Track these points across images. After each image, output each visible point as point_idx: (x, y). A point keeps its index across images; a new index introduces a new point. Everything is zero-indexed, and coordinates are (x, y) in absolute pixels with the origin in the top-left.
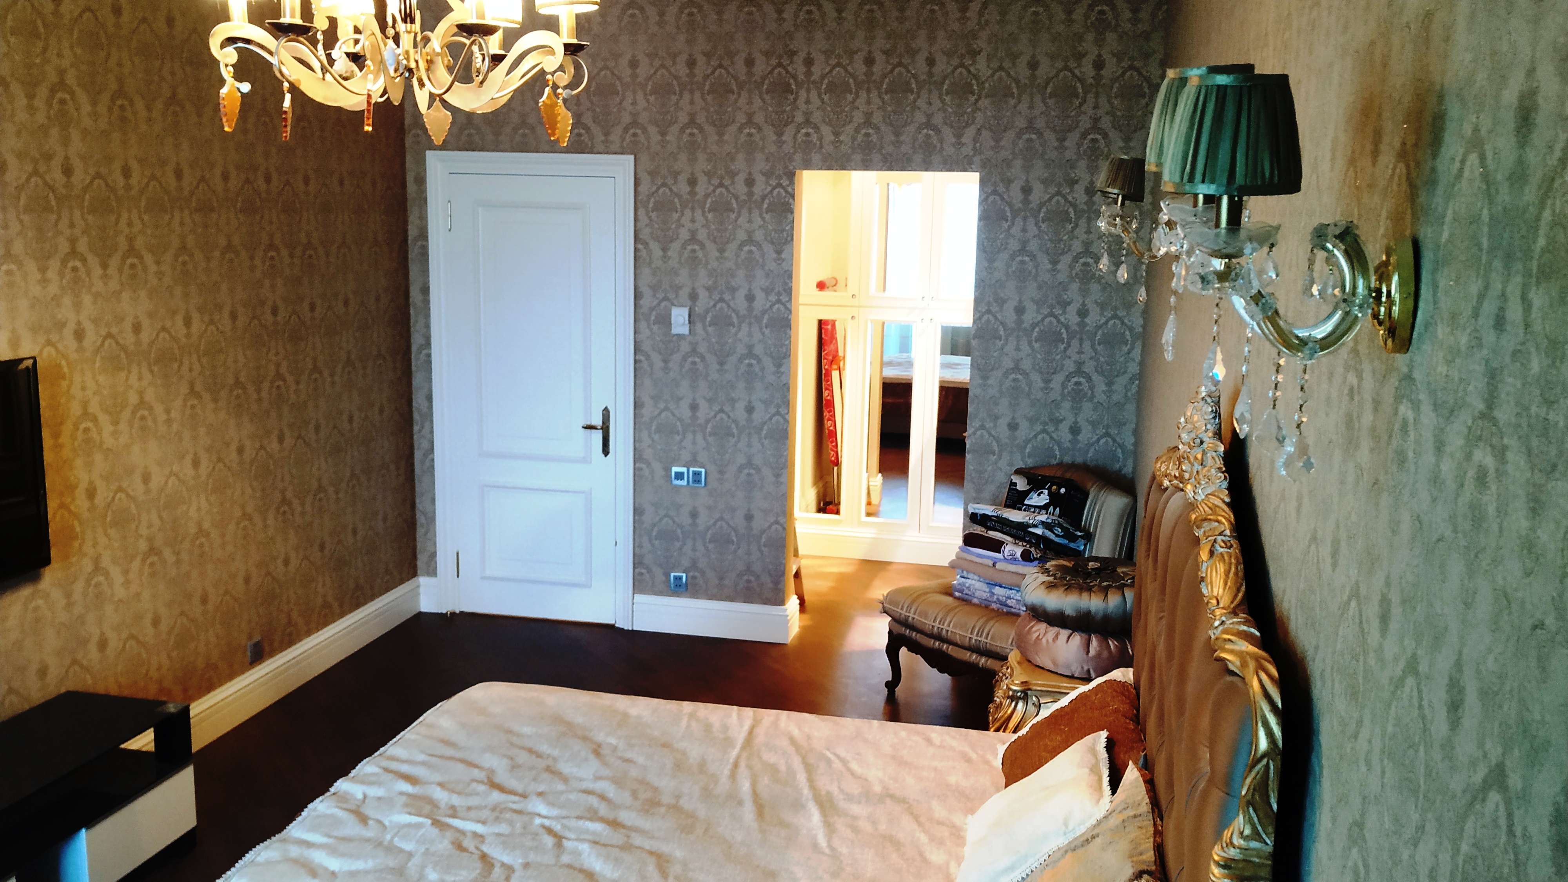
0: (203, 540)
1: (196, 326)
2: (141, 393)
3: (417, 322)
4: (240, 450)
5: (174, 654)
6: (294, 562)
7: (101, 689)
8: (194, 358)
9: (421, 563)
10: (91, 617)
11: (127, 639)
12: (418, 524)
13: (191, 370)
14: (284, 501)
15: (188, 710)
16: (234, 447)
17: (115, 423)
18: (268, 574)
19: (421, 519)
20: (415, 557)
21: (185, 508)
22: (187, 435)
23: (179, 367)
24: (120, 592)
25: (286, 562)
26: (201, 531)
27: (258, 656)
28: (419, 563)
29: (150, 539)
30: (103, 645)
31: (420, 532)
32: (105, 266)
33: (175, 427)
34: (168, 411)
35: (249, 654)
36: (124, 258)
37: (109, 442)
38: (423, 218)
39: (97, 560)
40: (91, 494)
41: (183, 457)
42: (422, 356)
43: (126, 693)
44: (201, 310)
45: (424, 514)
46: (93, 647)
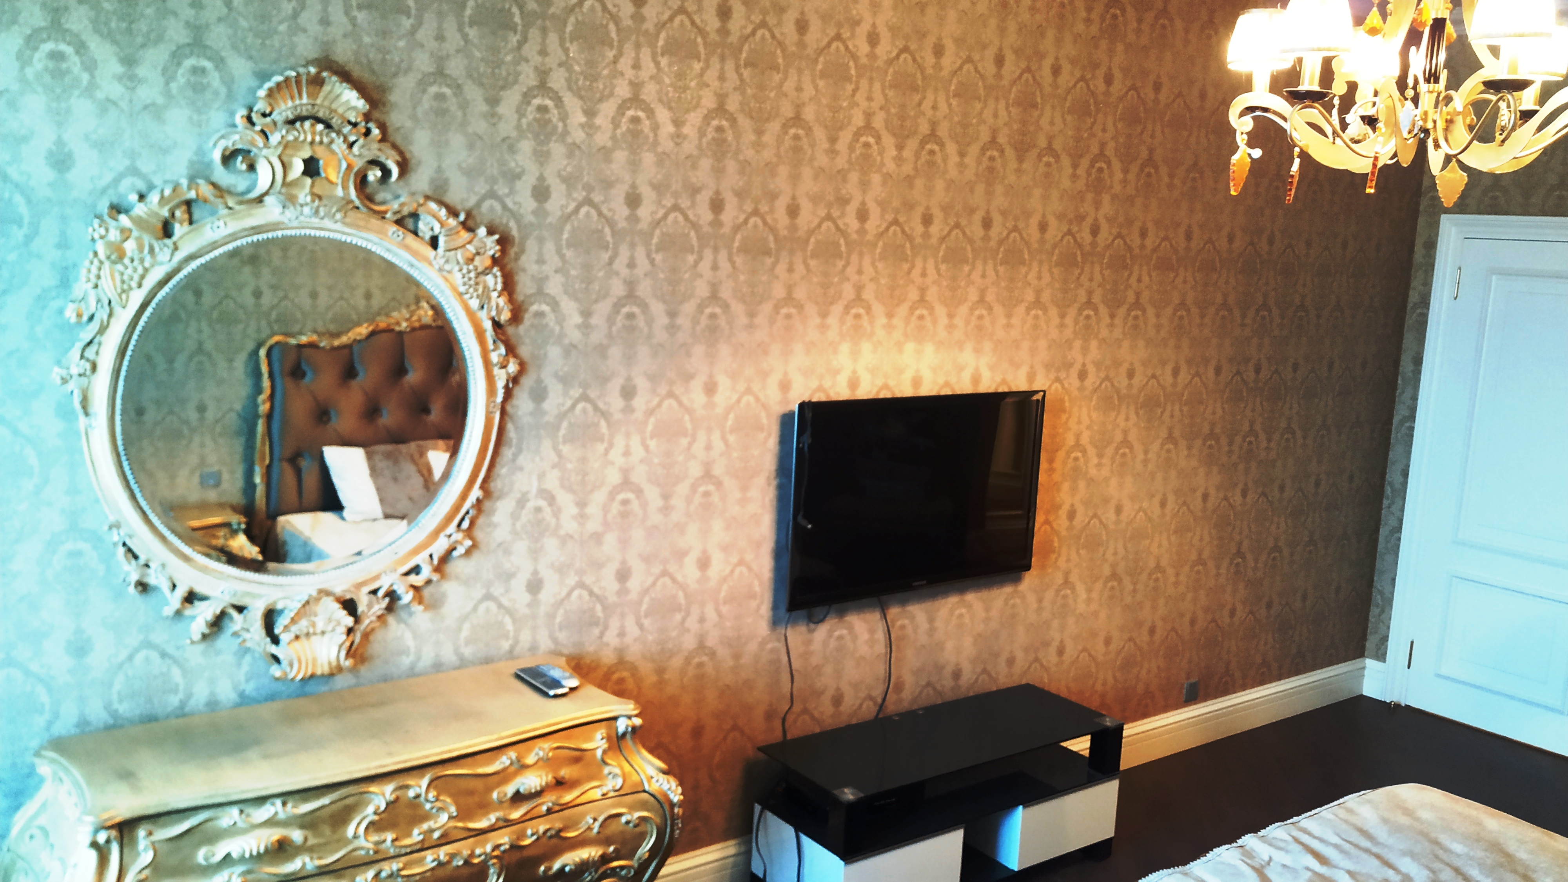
0: (1159, 575)
1: (1184, 376)
2: (1125, 432)
3: (1403, 392)
4: (1205, 497)
5: (1118, 675)
6: (1240, 614)
7: (1053, 690)
8: (1177, 407)
9: (1370, 644)
10: (1055, 624)
11: (1081, 652)
12: (1373, 602)
13: (1172, 416)
14: (1239, 553)
15: (1122, 729)
16: (1199, 494)
17: (1100, 456)
18: (1214, 620)
19: (1377, 598)
20: (1364, 638)
21: (1147, 542)
22: (1159, 476)
23: (1162, 413)
24: (1081, 607)
25: (1232, 613)
26: (1158, 568)
27: (1193, 696)
28: (1368, 644)
29: (1114, 566)
30: (1061, 652)
31: (1374, 611)
32: (1112, 316)
33: (1151, 467)
34: (1146, 452)
35: (1184, 691)
36: (1129, 310)
37: (1093, 472)
38: (1428, 284)
39: (1067, 574)
40: (1072, 515)
41: (1153, 496)
42: (1404, 430)
43: (1073, 699)
44: (1189, 362)
45: (1381, 593)
46: (1052, 651)
